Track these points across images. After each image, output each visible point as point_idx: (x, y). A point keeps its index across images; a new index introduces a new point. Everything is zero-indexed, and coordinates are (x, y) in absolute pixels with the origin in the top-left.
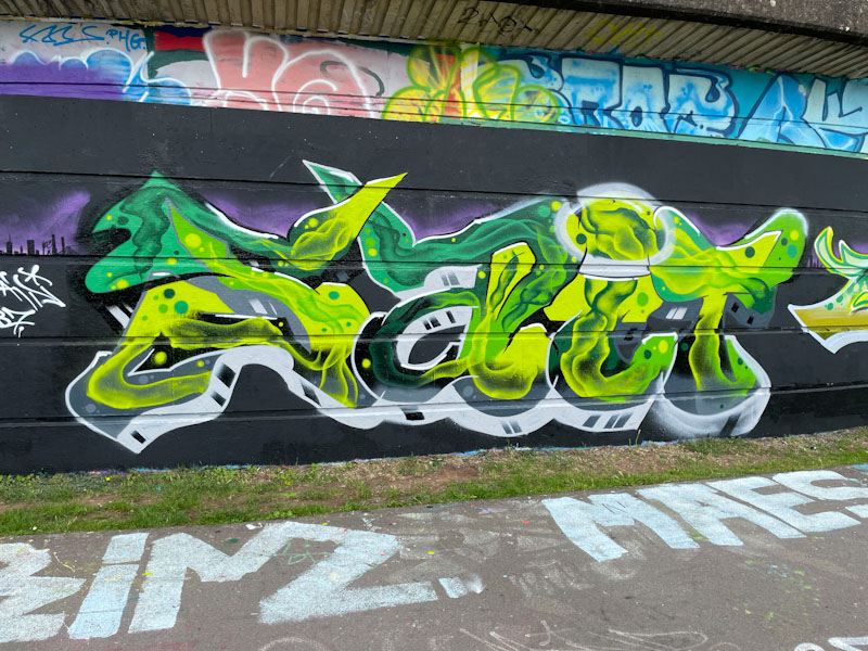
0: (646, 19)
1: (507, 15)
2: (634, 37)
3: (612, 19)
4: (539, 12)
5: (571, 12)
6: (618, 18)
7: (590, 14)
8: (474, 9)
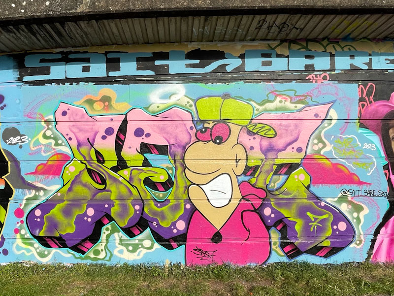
0: (368, 16)
1: (283, 22)
2: (360, 27)
3: (346, 17)
4: (302, 18)
5: (322, 16)
6: (350, 17)
7: (333, 16)
8: (264, 20)
